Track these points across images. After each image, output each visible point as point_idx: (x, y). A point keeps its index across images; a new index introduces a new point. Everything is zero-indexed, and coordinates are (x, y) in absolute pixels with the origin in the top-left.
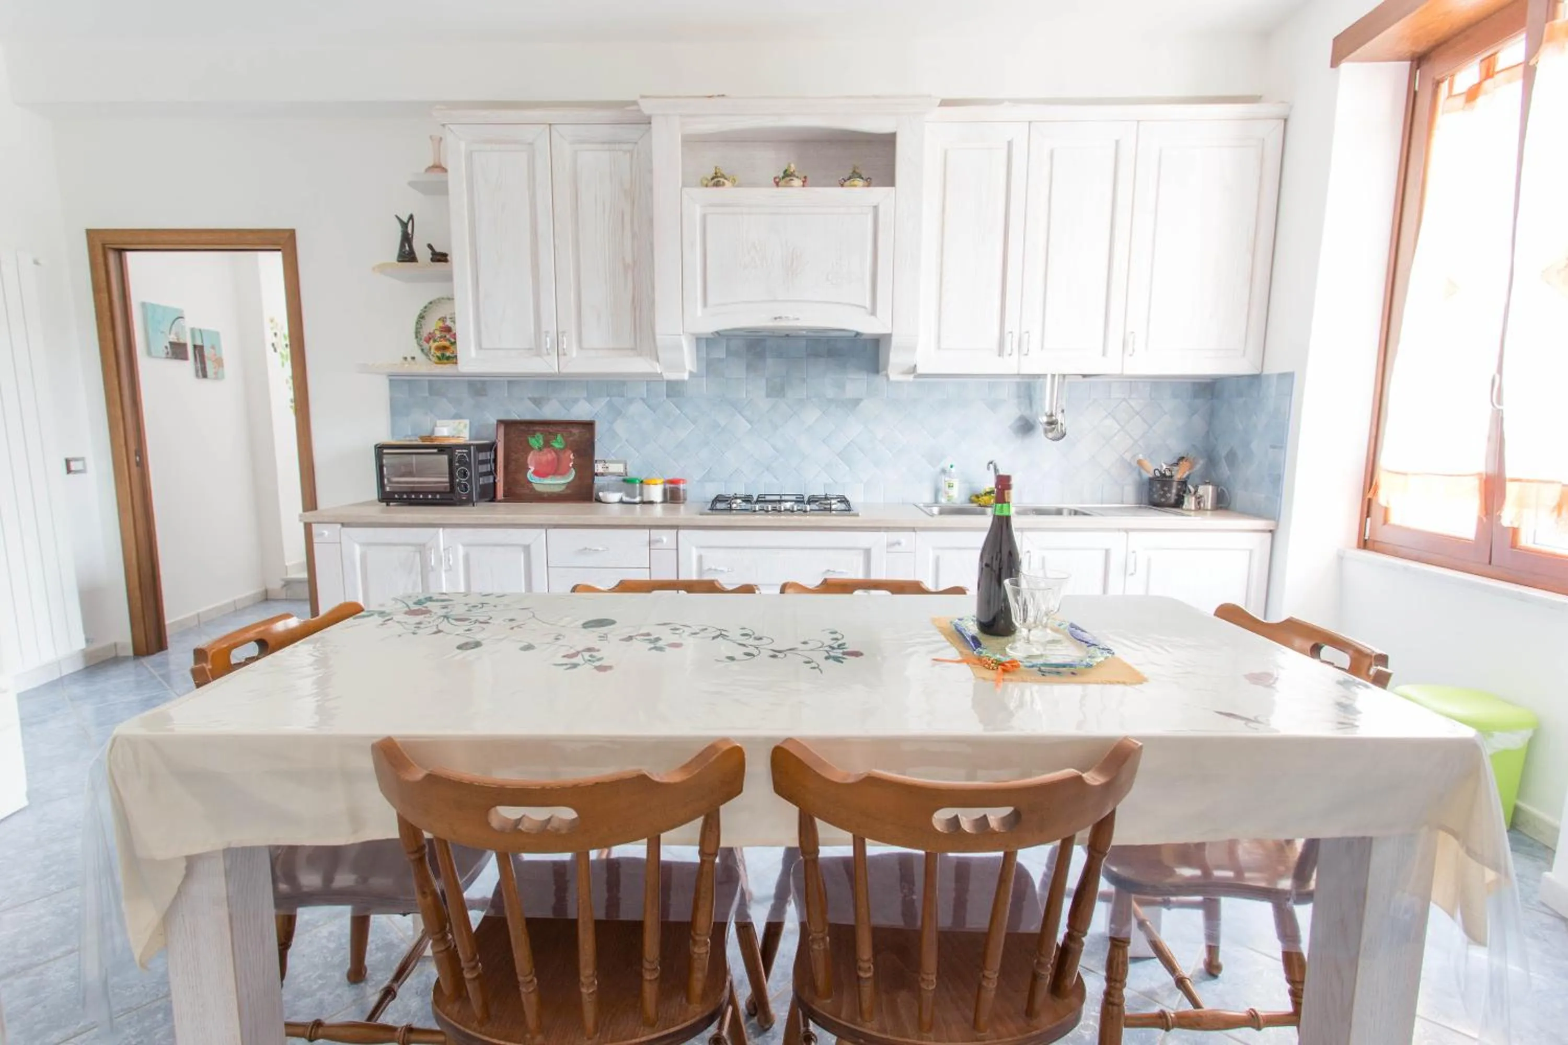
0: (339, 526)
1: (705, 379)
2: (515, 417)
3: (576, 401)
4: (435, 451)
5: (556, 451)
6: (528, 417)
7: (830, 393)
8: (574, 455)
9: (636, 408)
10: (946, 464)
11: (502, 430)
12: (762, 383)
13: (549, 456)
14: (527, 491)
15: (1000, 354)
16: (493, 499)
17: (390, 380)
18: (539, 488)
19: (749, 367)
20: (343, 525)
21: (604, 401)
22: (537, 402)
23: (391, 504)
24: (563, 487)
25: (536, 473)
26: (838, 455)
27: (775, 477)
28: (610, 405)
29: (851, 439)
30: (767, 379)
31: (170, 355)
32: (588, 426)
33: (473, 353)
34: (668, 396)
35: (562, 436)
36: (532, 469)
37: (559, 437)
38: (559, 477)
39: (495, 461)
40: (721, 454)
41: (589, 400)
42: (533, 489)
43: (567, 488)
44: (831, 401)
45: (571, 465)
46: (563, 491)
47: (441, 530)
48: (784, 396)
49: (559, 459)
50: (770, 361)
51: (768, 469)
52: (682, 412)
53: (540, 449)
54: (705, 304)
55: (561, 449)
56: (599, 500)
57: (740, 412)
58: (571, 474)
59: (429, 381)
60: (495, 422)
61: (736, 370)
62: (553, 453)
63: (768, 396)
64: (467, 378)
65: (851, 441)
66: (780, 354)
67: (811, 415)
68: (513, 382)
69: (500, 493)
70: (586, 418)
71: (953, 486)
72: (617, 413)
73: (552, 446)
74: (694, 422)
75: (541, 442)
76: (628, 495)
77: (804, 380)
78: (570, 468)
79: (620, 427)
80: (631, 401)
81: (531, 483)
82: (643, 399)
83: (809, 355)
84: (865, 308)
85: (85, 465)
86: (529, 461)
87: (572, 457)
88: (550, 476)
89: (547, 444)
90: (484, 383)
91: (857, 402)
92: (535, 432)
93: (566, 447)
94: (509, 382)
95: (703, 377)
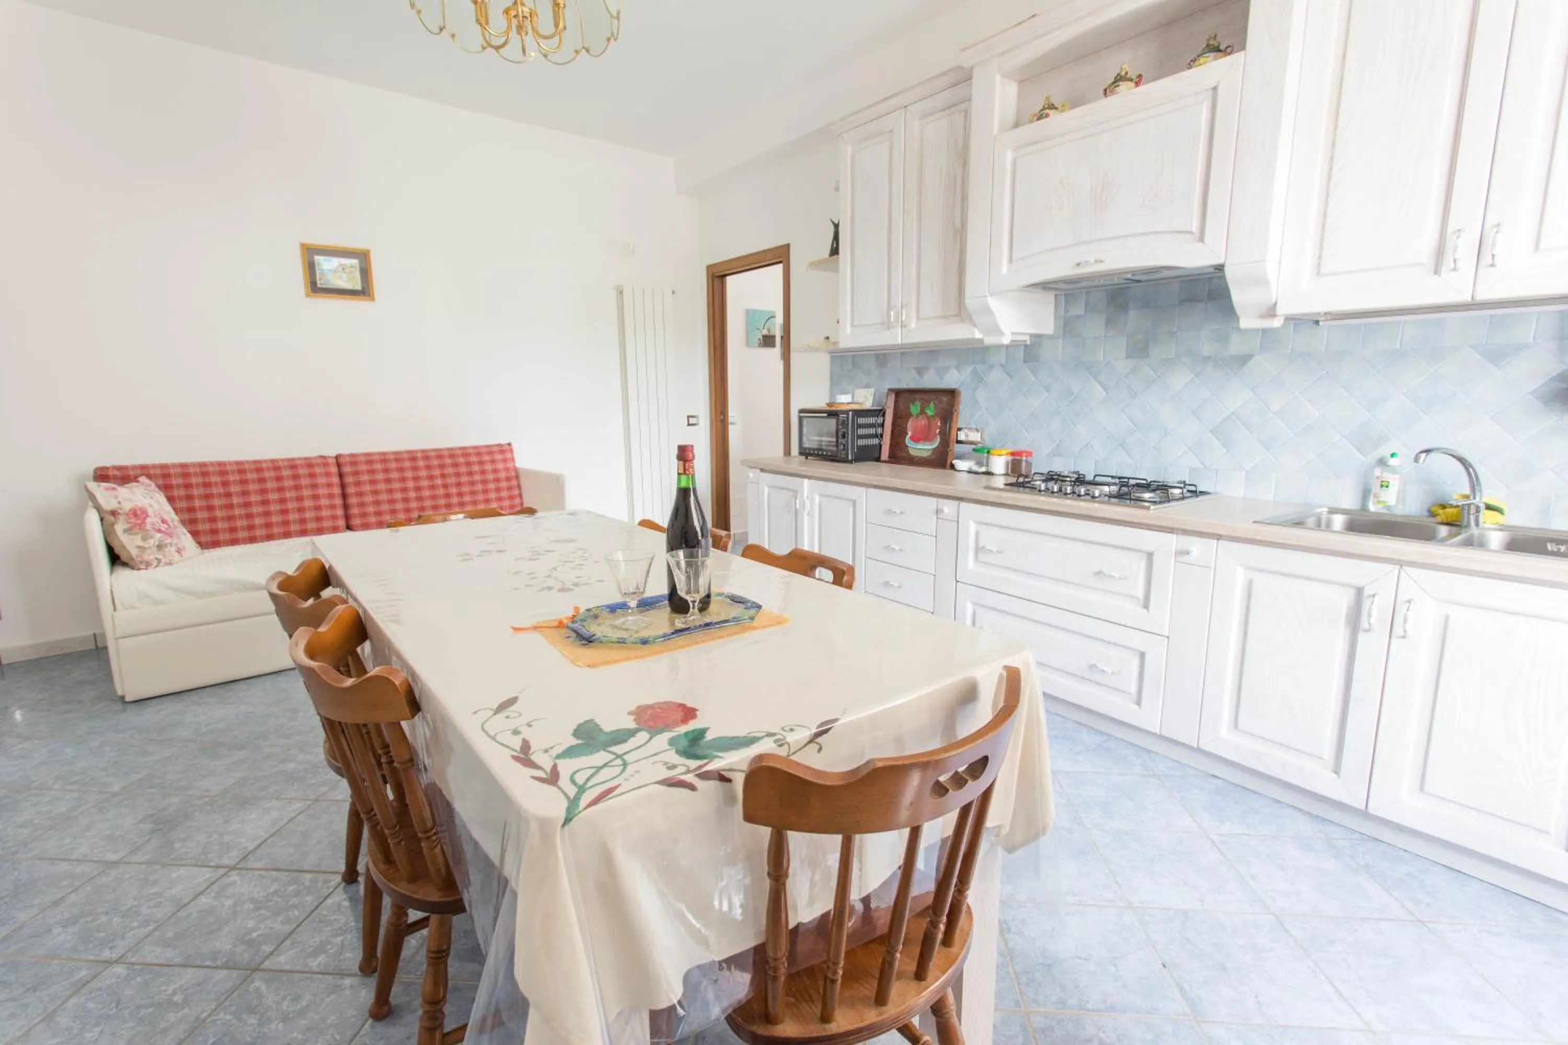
0: (759, 471)
1: (1061, 341)
2: (904, 386)
3: (946, 369)
4: (826, 415)
5: (928, 418)
6: (913, 386)
7: (1207, 349)
8: (941, 423)
9: (995, 376)
10: (1385, 451)
11: (893, 396)
12: (1123, 341)
13: (923, 422)
14: (904, 454)
15: (1437, 272)
16: (878, 459)
17: (832, 357)
18: (913, 452)
19: (1109, 322)
20: (762, 470)
21: (969, 369)
22: (920, 371)
23: (809, 458)
24: (929, 453)
25: (912, 438)
26: (1211, 431)
27: (1129, 455)
28: (974, 373)
29: (1232, 410)
30: (1128, 336)
31: (762, 344)
32: (952, 394)
33: (849, 330)
34: (1025, 361)
35: (934, 403)
36: (910, 433)
37: (932, 406)
38: (928, 443)
39: (882, 425)
40: (1073, 426)
41: (958, 368)
42: (908, 452)
43: (933, 453)
44: (1207, 359)
45: (937, 432)
46: (930, 456)
47: (806, 481)
48: (1147, 356)
49: (929, 426)
50: (1133, 314)
51: (1122, 445)
52: (1037, 378)
53: (917, 416)
54: (1011, 260)
55: (931, 416)
56: (952, 467)
57: (1095, 378)
58: (935, 443)
59: (853, 355)
60: (886, 391)
61: (1094, 327)
62: (926, 421)
63: (1128, 356)
64: (874, 352)
65: (1233, 413)
66: (1146, 304)
67: (1180, 379)
68: (905, 352)
69: (885, 455)
70: (952, 386)
71: (1387, 486)
72: (979, 379)
73: (926, 413)
74: (1047, 388)
75: (919, 408)
76: (979, 464)
77: (1172, 334)
78: (936, 434)
79: (981, 394)
80: (992, 367)
81: (907, 446)
82: (1002, 365)
83: (1182, 301)
84: (1191, 233)
85: (698, 421)
86: (908, 426)
87: (939, 424)
88: (922, 442)
89: (922, 412)
90: (884, 355)
91: (1244, 359)
92: (915, 399)
93: (936, 415)
94: (902, 354)
95: (1059, 338)
